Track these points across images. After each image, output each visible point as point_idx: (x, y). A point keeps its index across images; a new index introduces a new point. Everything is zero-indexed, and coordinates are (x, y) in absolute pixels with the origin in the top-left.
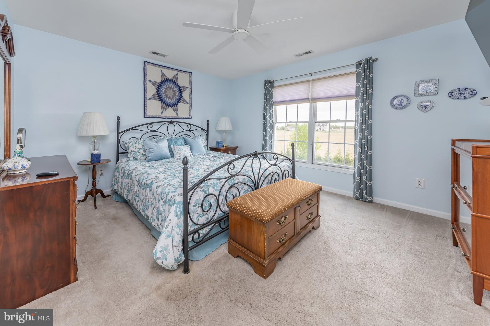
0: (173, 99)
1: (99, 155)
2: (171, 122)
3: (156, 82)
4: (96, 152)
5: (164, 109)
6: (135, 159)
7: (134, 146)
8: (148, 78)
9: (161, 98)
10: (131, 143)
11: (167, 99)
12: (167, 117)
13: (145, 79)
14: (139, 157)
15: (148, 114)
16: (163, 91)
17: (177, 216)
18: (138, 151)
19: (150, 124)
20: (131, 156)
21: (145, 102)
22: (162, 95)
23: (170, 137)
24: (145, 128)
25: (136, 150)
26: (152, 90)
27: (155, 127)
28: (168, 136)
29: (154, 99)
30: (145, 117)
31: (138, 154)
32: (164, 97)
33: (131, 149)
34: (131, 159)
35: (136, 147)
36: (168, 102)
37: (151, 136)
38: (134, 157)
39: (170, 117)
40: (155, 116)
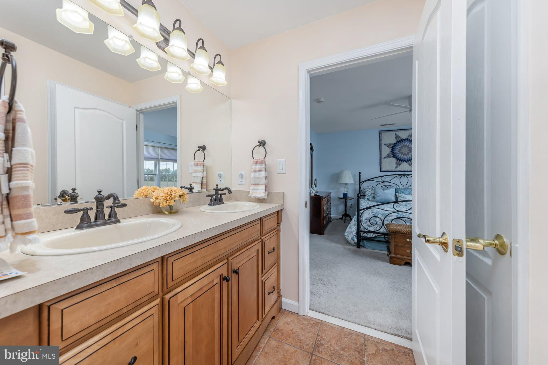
0: (409, 155)
1: (347, 194)
2: (404, 175)
3: (391, 144)
4: (346, 192)
5: (398, 164)
6: (368, 200)
7: (369, 191)
8: (383, 142)
9: (395, 155)
10: (367, 189)
11: (402, 156)
12: (402, 171)
13: (381, 143)
14: (371, 199)
15: (384, 169)
16: (397, 150)
17: (355, 221)
18: (370, 195)
19: (383, 176)
20: (366, 198)
21: (381, 160)
22: (396, 153)
23: (402, 187)
24: (379, 180)
25: (369, 194)
26: (387, 151)
27: (387, 179)
28: (400, 186)
29: (388, 157)
30: (380, 171)
31: (370, 197)
32: (398, 154)
33: (367, 193)
34: (366, 199)
35: (369, 192)
36: (403, 158)
37: (384, 186)
38: (368, 198)
39: (405, 170)
40: (389, 171)
